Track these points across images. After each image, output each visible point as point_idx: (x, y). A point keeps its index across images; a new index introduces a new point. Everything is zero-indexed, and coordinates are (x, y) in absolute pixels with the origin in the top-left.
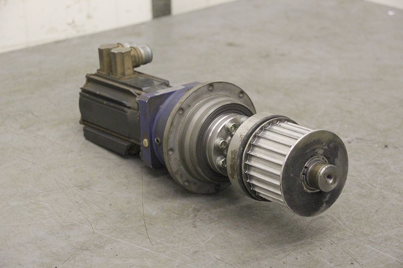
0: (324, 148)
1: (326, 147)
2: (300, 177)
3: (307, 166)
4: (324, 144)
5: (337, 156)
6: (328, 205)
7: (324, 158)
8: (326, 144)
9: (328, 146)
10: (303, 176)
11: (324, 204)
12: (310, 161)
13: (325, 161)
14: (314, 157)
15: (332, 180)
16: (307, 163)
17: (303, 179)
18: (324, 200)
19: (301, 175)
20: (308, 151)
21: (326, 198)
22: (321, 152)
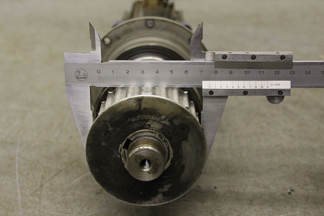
0: (164, 122)
1: (167, 123)
2: (119, 150)
3: (131, 139)
4: (163, 117)
5: (186, 139)
6: (166, 197)
7: (163, 136)
8: (166, 118)
9: (171, 121)
10: (123, 150)
11: (160, 196)
12: (136, 134)
13: (165, 141)
14: (144, 130)
15: (151, 167)
16: (131, 135)
17: (123, 154)
18: (161, 190)
19: (120, 148)
20: (133, 120)
21: (163, 188)
22: (156, 126)
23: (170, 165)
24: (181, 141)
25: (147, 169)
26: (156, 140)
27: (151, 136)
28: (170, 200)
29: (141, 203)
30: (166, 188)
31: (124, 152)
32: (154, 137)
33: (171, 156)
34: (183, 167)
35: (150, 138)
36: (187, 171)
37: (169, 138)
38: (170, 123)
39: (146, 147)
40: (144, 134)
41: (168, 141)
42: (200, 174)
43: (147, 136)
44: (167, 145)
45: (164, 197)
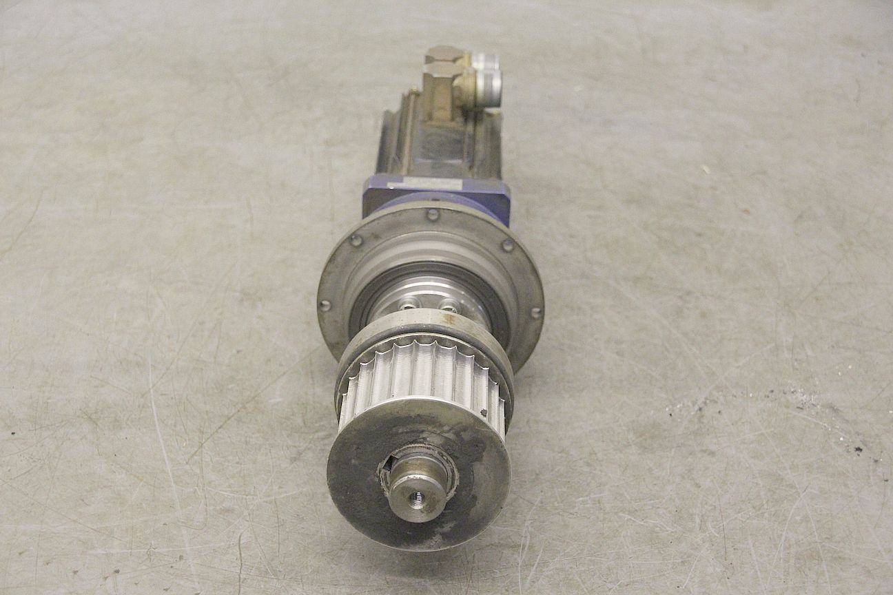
0: (446, 435)
1: (451, 436)
2: (378, 472)
3: (397, 457)
4: (446, 428)
5: (479, 459)
6: (446, 540)
7: (444, 454)
8: (450, 430)
9: (457, 434)
10: (383, 471)
11: (438, 538)
12: (404, 449)
13: (448, 461)
14: (416, 445)
15: (425, 504)
16: (397, 451)
17: (383, 477)
18: (438, 529)
19: (378, 468)
20: (400, 431)
21: (443, 527)
22: (436, 440)
23: (455, 495)
24: (474, 461)
25: (418, 506)
26: (434, 460)
27: (426, 454)
28: (453, 544)
29: (408, 546)
30: (447, 528)
31: (385, 474)
32: (431, 455)
33: (457, 483)
34: (475, 498)
35: (425, 457)
36: (479, 505)
37: (455, 458)
38: (457, 436)
39: (418, 476)
40: (417, 450)
41: (452, 461)
42: (499, 509)
43: (420, 453)
44: (450, 467)
45: (444, 540)
